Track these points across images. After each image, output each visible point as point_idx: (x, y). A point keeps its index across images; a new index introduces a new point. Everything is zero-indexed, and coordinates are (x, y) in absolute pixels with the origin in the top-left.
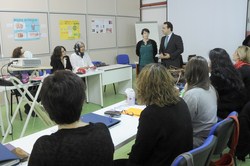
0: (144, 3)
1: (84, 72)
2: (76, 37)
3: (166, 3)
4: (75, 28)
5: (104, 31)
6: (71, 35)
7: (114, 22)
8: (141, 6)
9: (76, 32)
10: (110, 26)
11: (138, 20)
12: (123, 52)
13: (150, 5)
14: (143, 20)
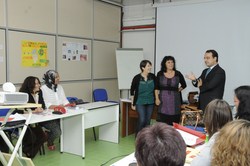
0: (125, 25)
1: (64, 112)
2: (43, 64)
3: (154, 26)
4: (41, 53)
5: (78, 58)
6: (36, 60)
7: (89, 47)
8: (122, 28)
9: (43, 57)
10: (85, 52)
11: (118, 45)
12: (99, 85)
13: (134, 28)
14: (124, 46)
